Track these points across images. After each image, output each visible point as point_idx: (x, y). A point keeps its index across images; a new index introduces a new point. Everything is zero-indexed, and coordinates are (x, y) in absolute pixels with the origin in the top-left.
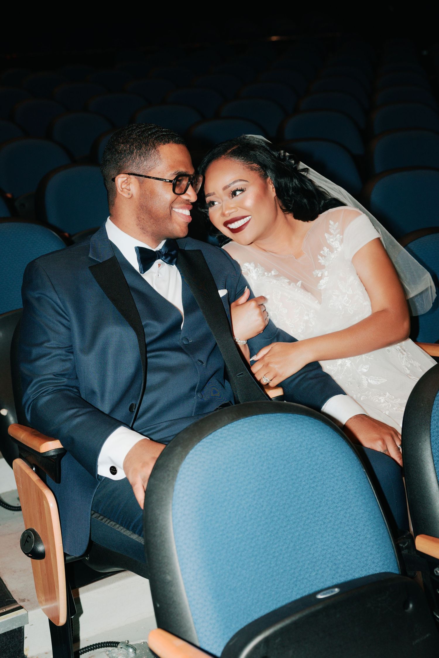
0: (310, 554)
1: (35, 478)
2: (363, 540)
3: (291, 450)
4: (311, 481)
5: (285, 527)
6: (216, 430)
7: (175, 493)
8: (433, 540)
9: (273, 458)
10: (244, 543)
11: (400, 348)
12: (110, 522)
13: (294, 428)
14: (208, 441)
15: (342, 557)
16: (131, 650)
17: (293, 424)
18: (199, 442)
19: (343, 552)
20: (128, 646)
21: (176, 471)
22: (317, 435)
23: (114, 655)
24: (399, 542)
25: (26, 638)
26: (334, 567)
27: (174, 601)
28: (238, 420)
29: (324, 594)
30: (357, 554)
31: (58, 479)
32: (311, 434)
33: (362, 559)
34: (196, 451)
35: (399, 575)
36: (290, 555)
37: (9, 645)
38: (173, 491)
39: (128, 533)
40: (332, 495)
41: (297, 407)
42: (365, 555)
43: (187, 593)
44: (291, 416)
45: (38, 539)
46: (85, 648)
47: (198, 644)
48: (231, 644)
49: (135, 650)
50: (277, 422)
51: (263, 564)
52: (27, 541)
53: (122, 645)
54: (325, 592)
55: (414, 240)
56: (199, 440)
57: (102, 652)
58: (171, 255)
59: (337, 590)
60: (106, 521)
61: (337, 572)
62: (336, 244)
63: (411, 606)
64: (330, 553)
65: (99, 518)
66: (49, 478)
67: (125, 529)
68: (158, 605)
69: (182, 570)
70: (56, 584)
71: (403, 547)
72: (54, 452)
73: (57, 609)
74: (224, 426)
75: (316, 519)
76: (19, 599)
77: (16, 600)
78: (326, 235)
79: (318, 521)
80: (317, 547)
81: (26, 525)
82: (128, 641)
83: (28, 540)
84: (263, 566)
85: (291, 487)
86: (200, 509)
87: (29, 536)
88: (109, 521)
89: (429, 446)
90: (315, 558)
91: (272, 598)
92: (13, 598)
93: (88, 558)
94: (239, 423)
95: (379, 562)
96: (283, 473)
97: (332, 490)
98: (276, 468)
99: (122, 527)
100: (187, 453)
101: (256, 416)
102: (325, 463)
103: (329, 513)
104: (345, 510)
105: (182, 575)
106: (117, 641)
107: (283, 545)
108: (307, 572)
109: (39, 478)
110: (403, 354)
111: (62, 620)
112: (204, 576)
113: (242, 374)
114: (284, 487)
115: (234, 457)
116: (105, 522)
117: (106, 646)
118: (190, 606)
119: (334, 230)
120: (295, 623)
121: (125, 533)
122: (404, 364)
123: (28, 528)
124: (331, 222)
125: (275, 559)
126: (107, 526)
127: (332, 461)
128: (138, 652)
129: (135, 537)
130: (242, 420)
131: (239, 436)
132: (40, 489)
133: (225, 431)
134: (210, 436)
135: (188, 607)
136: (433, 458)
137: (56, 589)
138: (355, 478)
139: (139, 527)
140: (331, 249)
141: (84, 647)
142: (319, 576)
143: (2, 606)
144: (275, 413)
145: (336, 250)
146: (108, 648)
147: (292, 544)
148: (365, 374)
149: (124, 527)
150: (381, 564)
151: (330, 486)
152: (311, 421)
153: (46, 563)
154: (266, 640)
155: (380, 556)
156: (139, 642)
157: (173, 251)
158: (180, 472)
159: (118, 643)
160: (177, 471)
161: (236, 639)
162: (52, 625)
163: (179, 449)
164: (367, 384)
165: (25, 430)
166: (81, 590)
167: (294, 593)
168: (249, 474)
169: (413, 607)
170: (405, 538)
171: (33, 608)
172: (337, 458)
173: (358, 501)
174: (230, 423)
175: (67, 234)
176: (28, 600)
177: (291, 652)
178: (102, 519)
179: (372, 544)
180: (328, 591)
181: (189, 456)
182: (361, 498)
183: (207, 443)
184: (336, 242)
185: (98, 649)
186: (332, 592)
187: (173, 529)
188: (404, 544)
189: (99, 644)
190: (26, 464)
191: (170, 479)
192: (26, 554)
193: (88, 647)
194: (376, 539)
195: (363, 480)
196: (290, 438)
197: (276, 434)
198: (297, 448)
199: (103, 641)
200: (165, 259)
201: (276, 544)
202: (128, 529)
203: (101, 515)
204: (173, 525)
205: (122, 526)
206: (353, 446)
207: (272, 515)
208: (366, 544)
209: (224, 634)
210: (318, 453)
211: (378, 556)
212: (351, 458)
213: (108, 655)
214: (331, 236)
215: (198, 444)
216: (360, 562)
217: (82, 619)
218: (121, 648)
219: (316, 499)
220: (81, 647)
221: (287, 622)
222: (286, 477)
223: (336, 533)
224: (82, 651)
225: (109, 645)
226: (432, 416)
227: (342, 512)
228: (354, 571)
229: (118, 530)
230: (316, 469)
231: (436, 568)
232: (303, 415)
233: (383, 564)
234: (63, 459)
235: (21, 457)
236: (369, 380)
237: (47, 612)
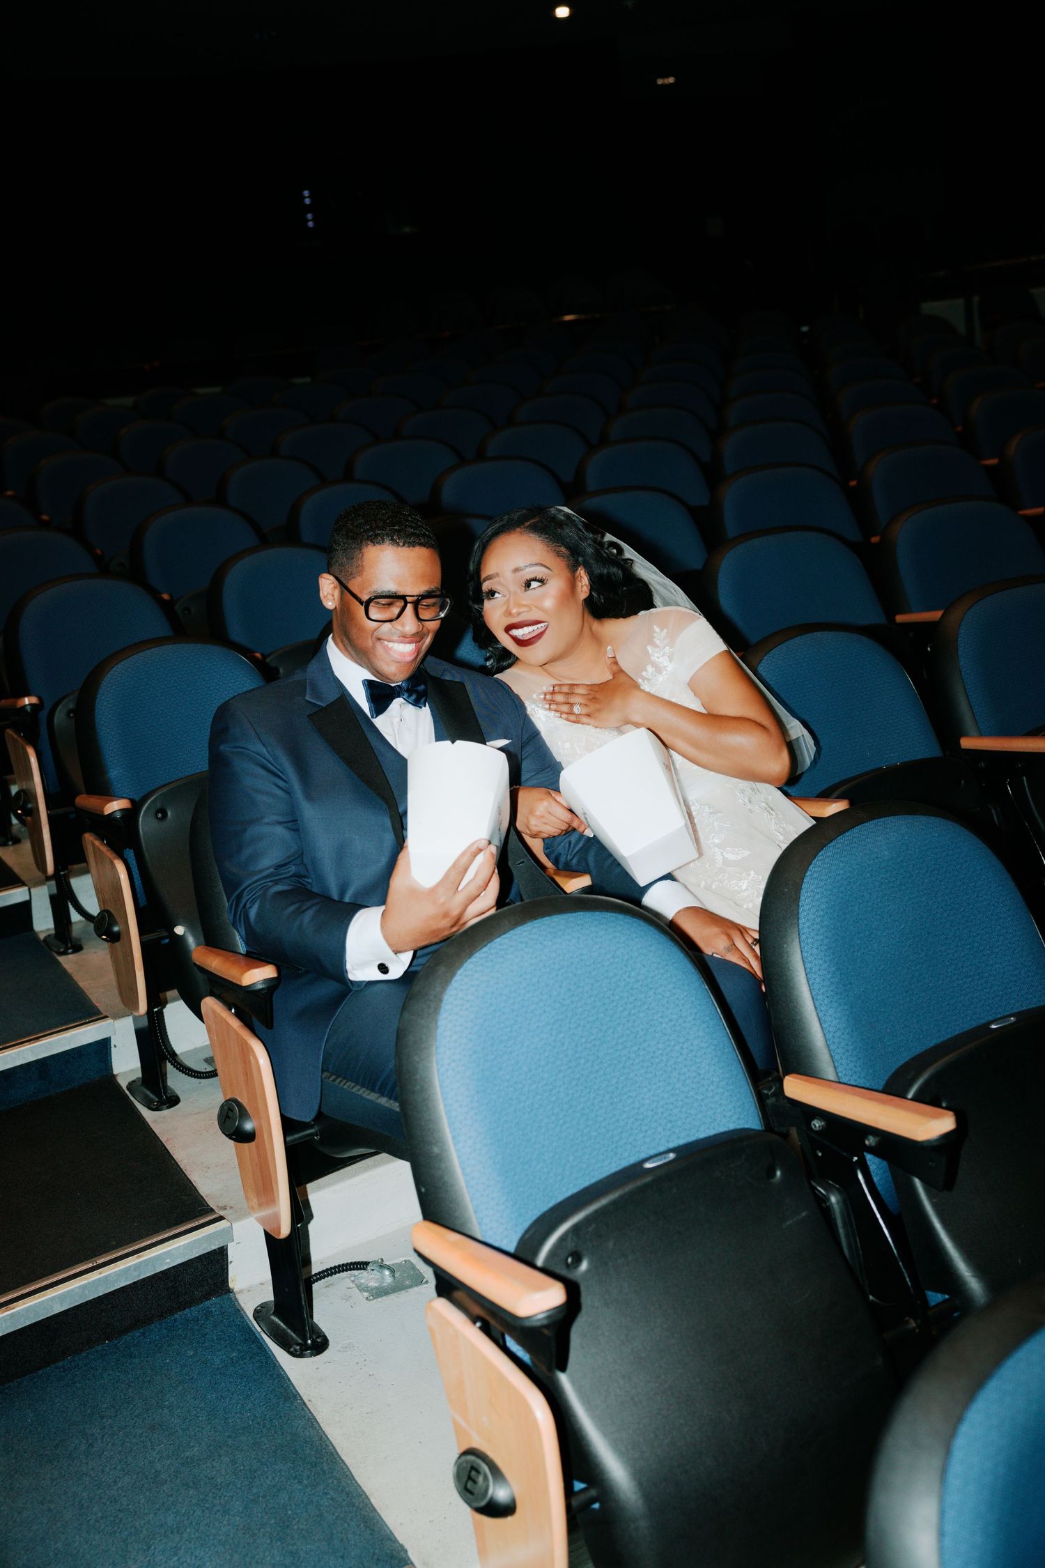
0: (634, 1108)
1: (235, 1023)
2: (709, 1085)
3: (600, 963)
4: (631, 1006)
5: (597, 1071)
6: (492, 941)
7: (439, 1031)
8: (807, 1081)
9: (575, 975)
10: (539, 1097)
11: (766, 806)
12: (346, 1082)
13: (603, 932)
14: (482, 955)
15: (680, 1111)
16: (387, 1273)
17: (602, 927)
18: (470, 958)
19: (680, 1103)
20: (382, 1266)
21: (439, 1000)
22: (637, 940)
23: (362, 1281)
24: (760, 1088)
25: (231, 1262)
26: (669, 1125)
27: (445, 1183)
28: (524, 924)
29: (653, 1162)
30: (700, 1105)
31: (269, 1024)
32: (628, 939)
33: (709, 1113)
34: (465, 970)
35: (762, 1131)
36: (606, 1111)
37: (206, 1273)
38: (437, 1029)
39: (372, 1096)
40: (661, 1023)
41: (607, 902)
42: (712, 1106)
43: (463, 1169)
44: (598, 915)
45: (244, 1114)
46: (320, 1273)
47: (479, 1237)
48: (527, 1236)
49: (393, 1272)
50: (578, 925)
51: (568, 1125)
52: (227, 1117)
53: (373, 1266)
54: (655, 1159)
55: (779, 645)
56: (470, 955)
57: (344, 1278)
58: (417, 692)
59: (672, 1156)
60: (341, 1081)
61: (674, 1133)
62: (663, 661)
63: (778, 1173)
64: (662, 1107)
65: (331, 1079)
66: (256, 1023)
67: (368, 1092)
68: (423, 1190)
69: (454, 1138)
70: (273, 1175)
71: (768, 1094)
72: (262, 983)
73: (276, 1217)
74: (504, 934)
75: (641, 1058)
76: (218, 1206)
77: (214, 1208)
78: (650, 649)
79: (643, 1061)
80: (643, 1099)
81: (225, 1095)
82: (382, 1259)
83: (229, 1115)
84: (568, 1128)
85: (602, 1015)
86: (475, 1052)
87: (231, 1110)
88: (344, 1081)
89: (798, 947)
90: (642, 1114)
91: (582, 1173)
92: (208, 1205)
93: (319, 1137)
94: (525, 929)
95: (732, 1116)
96: (591, 996)
97: (661, 1017)
98: (580, 990)
99: (364, 1089)
100: (453, 974)
101: (548, 918)
102: (649, 980)
103: (658, 1049)
104: (681, 1045)
105: (455, 1144)
106: (366, 1260)
107: (594, 1098)
108: (630, 1135)
109: (242, 1024)
110: (771, 814)
111: (285, 1230)
112: (486, 1145)
113: (523, 862)
114: (593, 1016)
115: (521, 976)
116: (339, 1083)
117: (350, 1270)
118: (467, 1187)
119: (660, 640)
120: (614, 1203)
121: (369, 1097)
122: (773, 828)
123: (228, 1098)
124: (657, 629)
125: (585, 1118)
126: (343, 1089)
127: (659, 977)
128: (397, 1275)
129: (383, 1101)
130: (529, 924)
131: (526, 947)
132: (244, 1039)
133: (506, 941)
134: (485, 949)
135: (465, 1190)
136: (804, 965)
137: (274, 1185)
138: (693, 999)
139: (389, 1087)
140: (659, 670)
141: (317, 1272)
142: (647, 1140)
143: (194, 1218)
144: (575, 912)
145: (666, 670)
146: (352, 1271)
147: (607, 1097)
148: (718, 846)
149: (367, 1088)
150: (734, 1118)
151: (658, 1012)
152: (627, 921)
153: (257, 1147)
154: (576, 1229)
155: (734, 1108)
156: (398, 1261)
157: (420, 685)
158: (445, 1001)
159: (367, 1264)
160: (441, 1000)
161: (534, 1229)
162: (270, 1238)
163: (442, 969)
164: (721, 861)
165: (218, 955)
166: (310, 1186)
167: (614, 1165)
168: (541, 1000)
169: (782, 1173)
170: (770, 1081)
171: (238, 1219)
172: (667, 971)
173: (698, 1030)
174: (511, 930)
175: (258, 655)
176: (231, 1208)
177: (610, 1245)
178: (334, 1080)
179: (721, 1090)
180: (659, 1157)
181: (457, 978)
182: (704, 1025)
183: (481, 958)
184: (664, 657)
185: (338, 1275)
186: (665, 1158)
187: (439, 1081)
188: (770, 1089)
189: (339, 1266)
190: (221, 1004)
191: (431, 1011)
192: (227, 1135)
193: (323, 1271)
194: (727, 1084)
195: (705, 1001)
196: (598, 946)
197: (578, 942)
198: (608, 960)
199: (345, 1262)
200: (410, 696)
201: (584, 1096)
202: (373, 1090)
203: (332, 1074)
204: (438, 1076)
205: (365, 1087)
206: (691, 954)
207: (577, 1055)
208: (713, 1091)
209: (516, 1225)
210: (639, 965)
211: (730, 1107)
212: (686, 970)
213: (353, 1281)
214: (657, 650)
215: (469, 961)
216: (705, 1116)
217: (312, 1227)
218: (373, 1270)
219: (640, 1030)
220: (313, 1273)
221: (604, 1202)
222: (595, 1001)
223: (669, 1077)
224: (315, 1278)
225: (354, 1267)
226: (801, 905)
227: (677, 1048)
228: (698, 1131)
229: (359, 1093)
230: (637, 989)
231: (813, 1119)
232: (615, 912)
233: (739, 1118)
234: (275, 995)
235: (212, 994)
236: (725, 854)
237: (262, 1221)
